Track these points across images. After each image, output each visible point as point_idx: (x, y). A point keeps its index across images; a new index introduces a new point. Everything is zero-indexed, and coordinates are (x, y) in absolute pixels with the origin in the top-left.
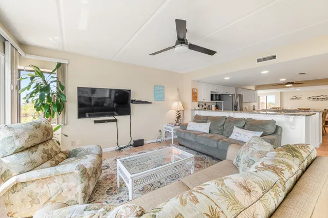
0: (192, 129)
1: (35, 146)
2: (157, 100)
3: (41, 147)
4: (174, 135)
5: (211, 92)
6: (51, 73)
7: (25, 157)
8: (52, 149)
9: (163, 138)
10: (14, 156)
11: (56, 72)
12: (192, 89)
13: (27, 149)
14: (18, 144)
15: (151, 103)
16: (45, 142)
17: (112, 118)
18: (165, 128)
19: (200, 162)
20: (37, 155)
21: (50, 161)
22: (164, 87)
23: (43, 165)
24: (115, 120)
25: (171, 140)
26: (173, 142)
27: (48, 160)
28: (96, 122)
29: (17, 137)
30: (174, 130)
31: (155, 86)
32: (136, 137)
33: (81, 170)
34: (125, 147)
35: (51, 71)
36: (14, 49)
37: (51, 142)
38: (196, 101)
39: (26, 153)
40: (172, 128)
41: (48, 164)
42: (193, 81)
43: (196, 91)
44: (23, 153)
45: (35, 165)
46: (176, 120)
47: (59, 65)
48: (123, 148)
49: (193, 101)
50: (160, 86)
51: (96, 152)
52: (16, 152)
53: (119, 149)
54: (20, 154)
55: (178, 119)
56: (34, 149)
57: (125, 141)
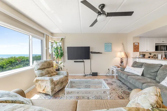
0: (128, 71)
1: (45, 68)
2: (107, 51)
3: (46, 69)
4: (116, 73)
5: (156, 44)
6: (59, 42)
7: (40, 72)
8: (51, 70)
9: (111, 74)
10: (37, 71)
11: (61, 42)
12: (134, 43)
13: (42, 69)
14: (39, 67)
15: (102, 53)
16: (49, 67)
17: (82, 60)
18: (112, 68)
19: (125, 95)
20: (44, 72)
21: (48, 75)
22: (111, 43)
23: (46, 76)
24: (83, 62)
25: (114, 76)
26: (115, 78)
27: (48, 74)
28: (75, 62)
29: (38, 65)
30: (116, 70)
31: (105, 43)
32: (94, 71)
33: (50, 80)
34: (87, 75)
35: (59, 41)
36: (47, 36)
37: (52, 68)
38: (138, 51)
39: (41, 70)
40: (115, 69)
41: (47, 75)
42: (135, 38)
43: (137, 44)
44: (40, 70)
45: (43, 75)
46: (120, 64)
47: (62, 39)
48: (86, 75)
49: (134, 52)
50: (109, 43)
51: (66, 74)
52: (38, 70)
53: (85, 75)
54: (39, 70)
55: (121, 63)
56: (44, 69)
57: (88, 72)
